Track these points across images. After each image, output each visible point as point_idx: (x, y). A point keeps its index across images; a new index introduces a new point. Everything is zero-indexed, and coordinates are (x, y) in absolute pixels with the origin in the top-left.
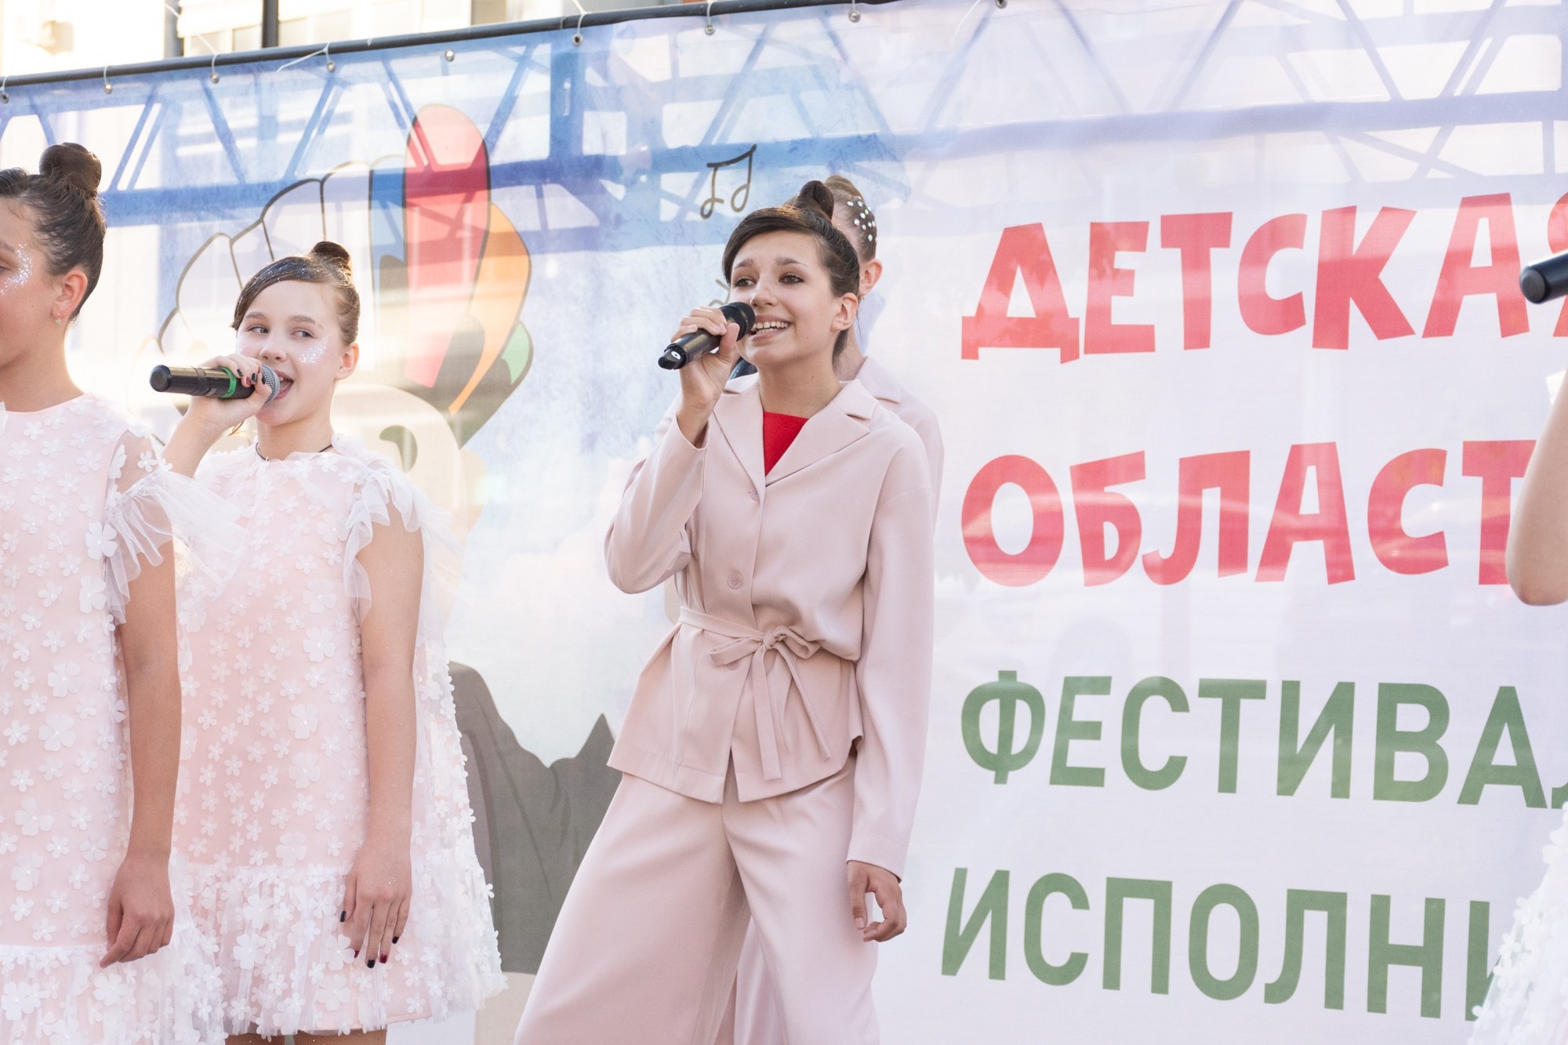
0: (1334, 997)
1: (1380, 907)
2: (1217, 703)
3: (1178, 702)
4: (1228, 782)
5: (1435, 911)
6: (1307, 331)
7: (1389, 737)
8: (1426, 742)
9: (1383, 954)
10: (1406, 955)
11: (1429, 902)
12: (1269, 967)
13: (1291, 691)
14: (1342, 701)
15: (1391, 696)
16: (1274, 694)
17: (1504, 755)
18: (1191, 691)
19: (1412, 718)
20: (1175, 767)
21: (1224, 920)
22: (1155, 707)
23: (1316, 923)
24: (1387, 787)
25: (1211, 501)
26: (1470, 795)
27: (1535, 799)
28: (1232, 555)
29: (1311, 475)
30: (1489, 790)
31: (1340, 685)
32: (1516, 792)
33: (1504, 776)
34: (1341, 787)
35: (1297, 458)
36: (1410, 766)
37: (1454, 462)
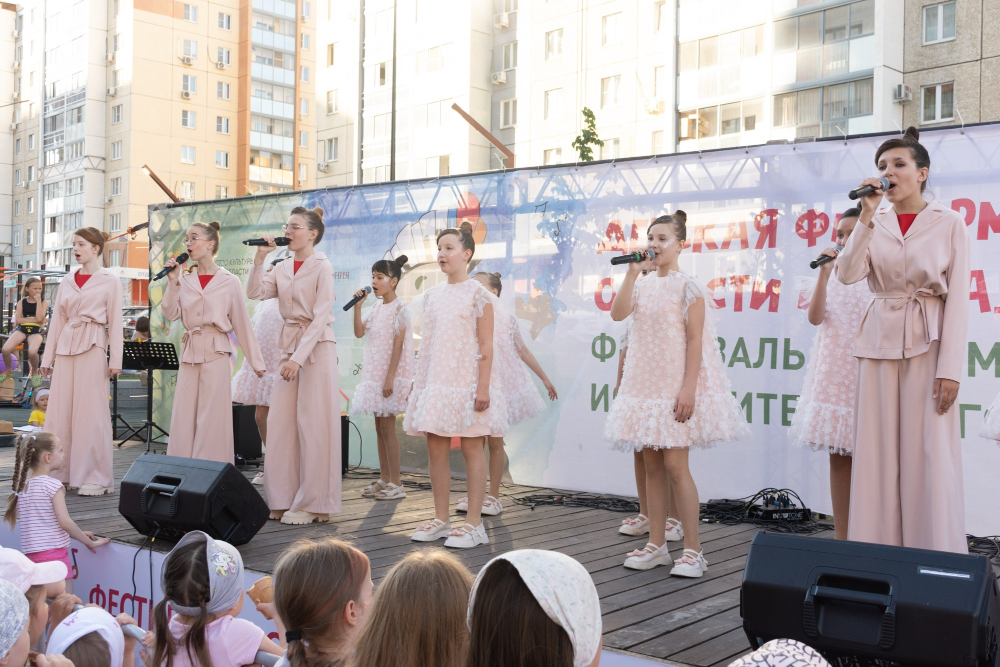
17: (740, 354)
26: (731, 365)
27: (748, 366)
30: (736, 363)
32: (743, 364)
33: (740, 360)
37: (729, 281)
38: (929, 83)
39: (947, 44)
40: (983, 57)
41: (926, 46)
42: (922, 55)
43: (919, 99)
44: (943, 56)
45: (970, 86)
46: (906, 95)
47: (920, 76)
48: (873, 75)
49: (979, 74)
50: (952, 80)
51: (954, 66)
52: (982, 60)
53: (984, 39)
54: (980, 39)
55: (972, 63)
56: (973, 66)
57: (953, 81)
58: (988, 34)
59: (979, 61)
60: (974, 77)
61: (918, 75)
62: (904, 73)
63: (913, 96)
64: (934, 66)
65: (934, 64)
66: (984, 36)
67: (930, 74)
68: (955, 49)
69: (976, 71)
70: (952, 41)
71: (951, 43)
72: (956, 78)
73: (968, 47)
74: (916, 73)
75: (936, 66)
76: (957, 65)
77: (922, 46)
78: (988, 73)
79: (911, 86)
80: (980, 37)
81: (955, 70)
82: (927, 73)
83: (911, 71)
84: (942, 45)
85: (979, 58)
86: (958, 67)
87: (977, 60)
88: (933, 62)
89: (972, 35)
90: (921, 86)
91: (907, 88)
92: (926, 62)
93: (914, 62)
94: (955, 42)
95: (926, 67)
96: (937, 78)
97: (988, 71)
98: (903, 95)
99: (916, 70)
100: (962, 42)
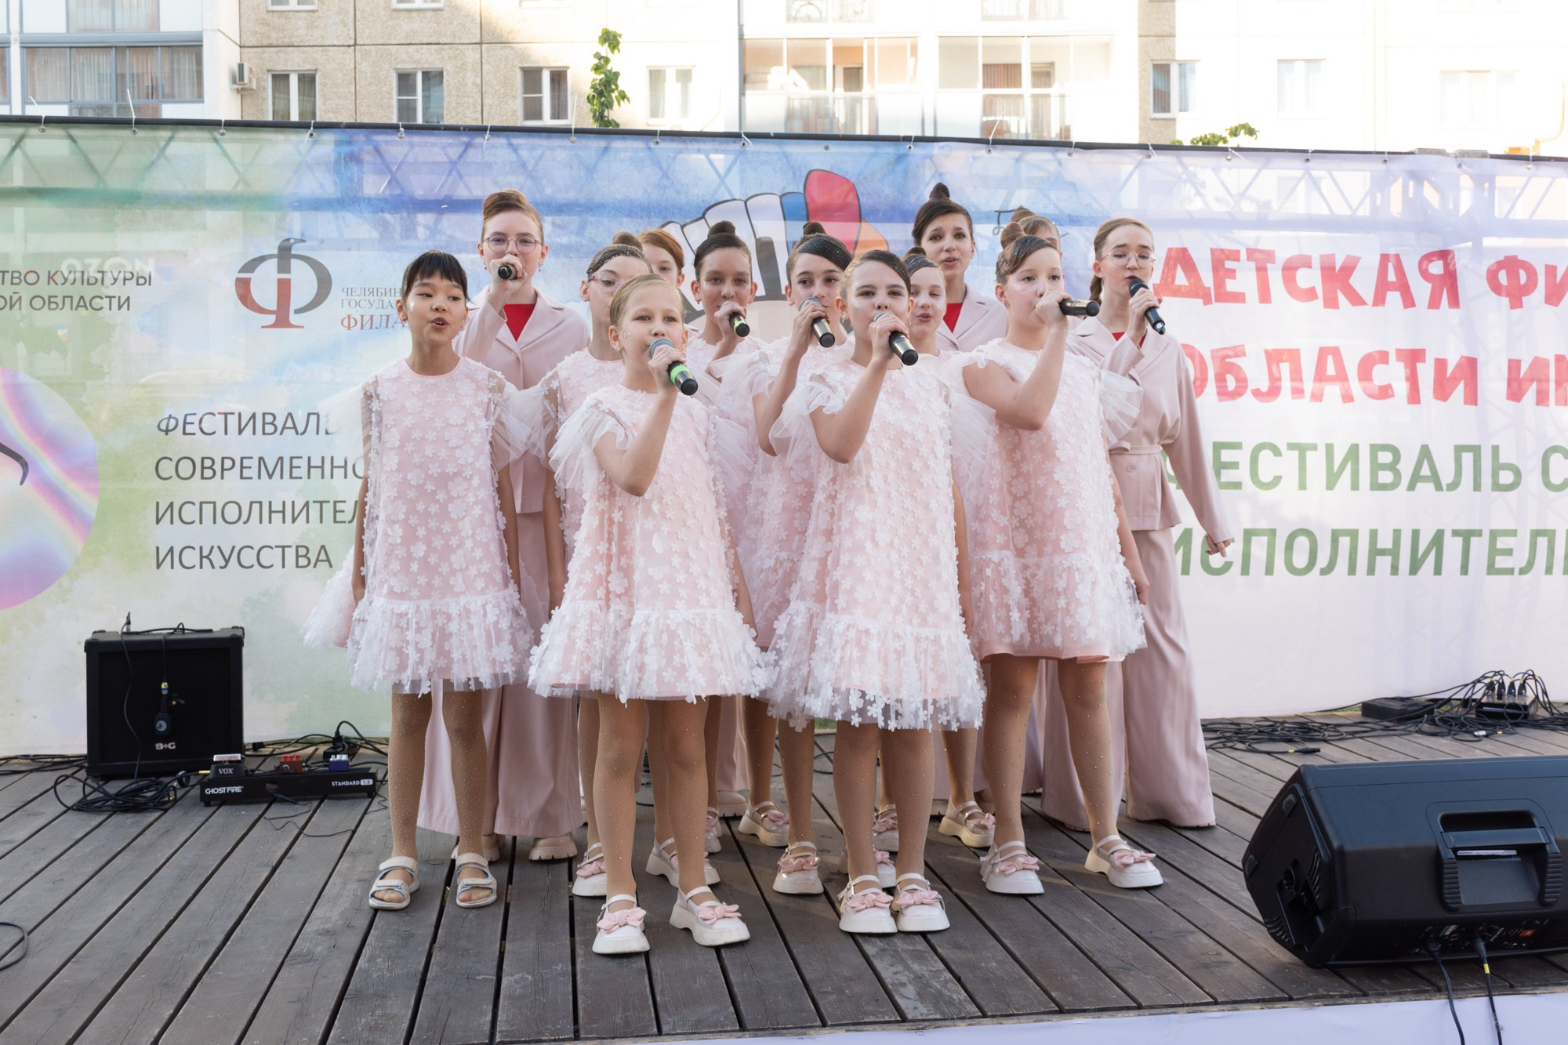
0: (1352, 570)
1: (1374, 534)
2: (1296, 453)
3: (1277, 452)
4: (1303, 486)
5: (1397, 534)
6: (1320, 301)
7: (1376, 467)
8: (1392, 467)
9: (1375, 552)
10: (1383, 552)
11: (1395, 531)
12: (1322, 561)
13: (1330, 449)
14: (1353, 452)
15: (1375, 449)
16: (1322, 449)
17: (1425, 471)
18: (1283, 448)
19: (1385, 457)
20: (1277, 480)
21: (1302, 543)
22: (1265, 455)
23: (1345, 542)
24: (1376, 486)
25: (1285, 368)
26: (1412, 487)
27: (1439, 487)
28: (1298, 392)
29: (1330, 359)
30: (1420, 486)
31: (1352, 445)
32: (1431, 486)
33: (1425, 479)
34: (1355, 486)
35: (1323, 352)
36: (1386, 477)
37: (1392, 357)
38: (280, 67)
39: (305, 14)
40: (358, 42)
41: (273, 12)
42: (268, 25)
43: (265, 89)
44: (300, 31)
45: (340, 81)
46: (250, 80)
47: (266, 55)
48: (202, 41)
49: (353, 66)
50: (314, 68)
51: (316, 48)
52: (357, 47)
53: (358, 16)
54: (353, 16)
55: (342, 48)
56: (344, 53)
57: (316, 70)
58: (363, 11)
59: (353, 48)
60: (347, 70)
61: (263, 52)
62: (241, 47)
63: (258, 83)
64: (286, 44)
65: (287, 41)
66: (357, 12)
67: (280, 55)
68: (317, 23)
69: (348, 62)
70: (313, 11)
71: (311, 14)
72: (320, 67)
73: (336, 24)
74: (260, 49)
75: (290, 44)
76: (320, 48)
77: (268, 11)
78: (364, 67)
79: (254, 70)
80: (353, 13)
81: (317, 53)
82: (277, 52)
83: (251, 44)
84: (297, 14)
85: (352, 42)
86: (322, 51)
87: (349, 46)
88: (284, 37)
89: (341, 8)
90: (268, 71)
91: (251, 70)
92: (274, 35)
93: (256, 32)
94: (316, 14)
95: (275, 43)
96: (293, 62)
97: (366, 63)
98: (246, 80)
99: (259, 44)
100: (326, 16)
